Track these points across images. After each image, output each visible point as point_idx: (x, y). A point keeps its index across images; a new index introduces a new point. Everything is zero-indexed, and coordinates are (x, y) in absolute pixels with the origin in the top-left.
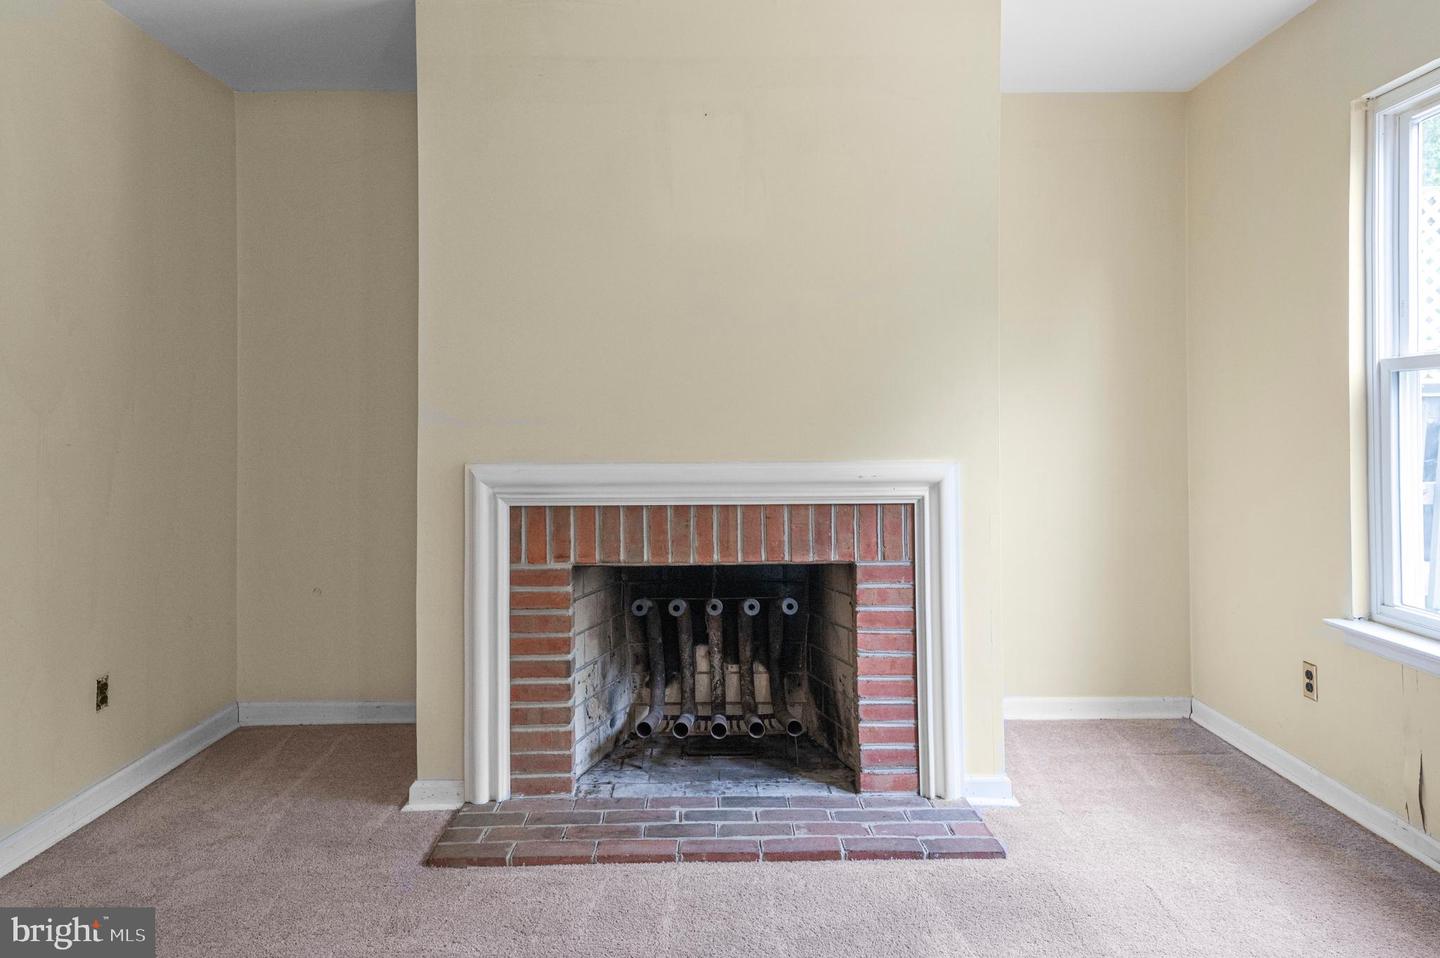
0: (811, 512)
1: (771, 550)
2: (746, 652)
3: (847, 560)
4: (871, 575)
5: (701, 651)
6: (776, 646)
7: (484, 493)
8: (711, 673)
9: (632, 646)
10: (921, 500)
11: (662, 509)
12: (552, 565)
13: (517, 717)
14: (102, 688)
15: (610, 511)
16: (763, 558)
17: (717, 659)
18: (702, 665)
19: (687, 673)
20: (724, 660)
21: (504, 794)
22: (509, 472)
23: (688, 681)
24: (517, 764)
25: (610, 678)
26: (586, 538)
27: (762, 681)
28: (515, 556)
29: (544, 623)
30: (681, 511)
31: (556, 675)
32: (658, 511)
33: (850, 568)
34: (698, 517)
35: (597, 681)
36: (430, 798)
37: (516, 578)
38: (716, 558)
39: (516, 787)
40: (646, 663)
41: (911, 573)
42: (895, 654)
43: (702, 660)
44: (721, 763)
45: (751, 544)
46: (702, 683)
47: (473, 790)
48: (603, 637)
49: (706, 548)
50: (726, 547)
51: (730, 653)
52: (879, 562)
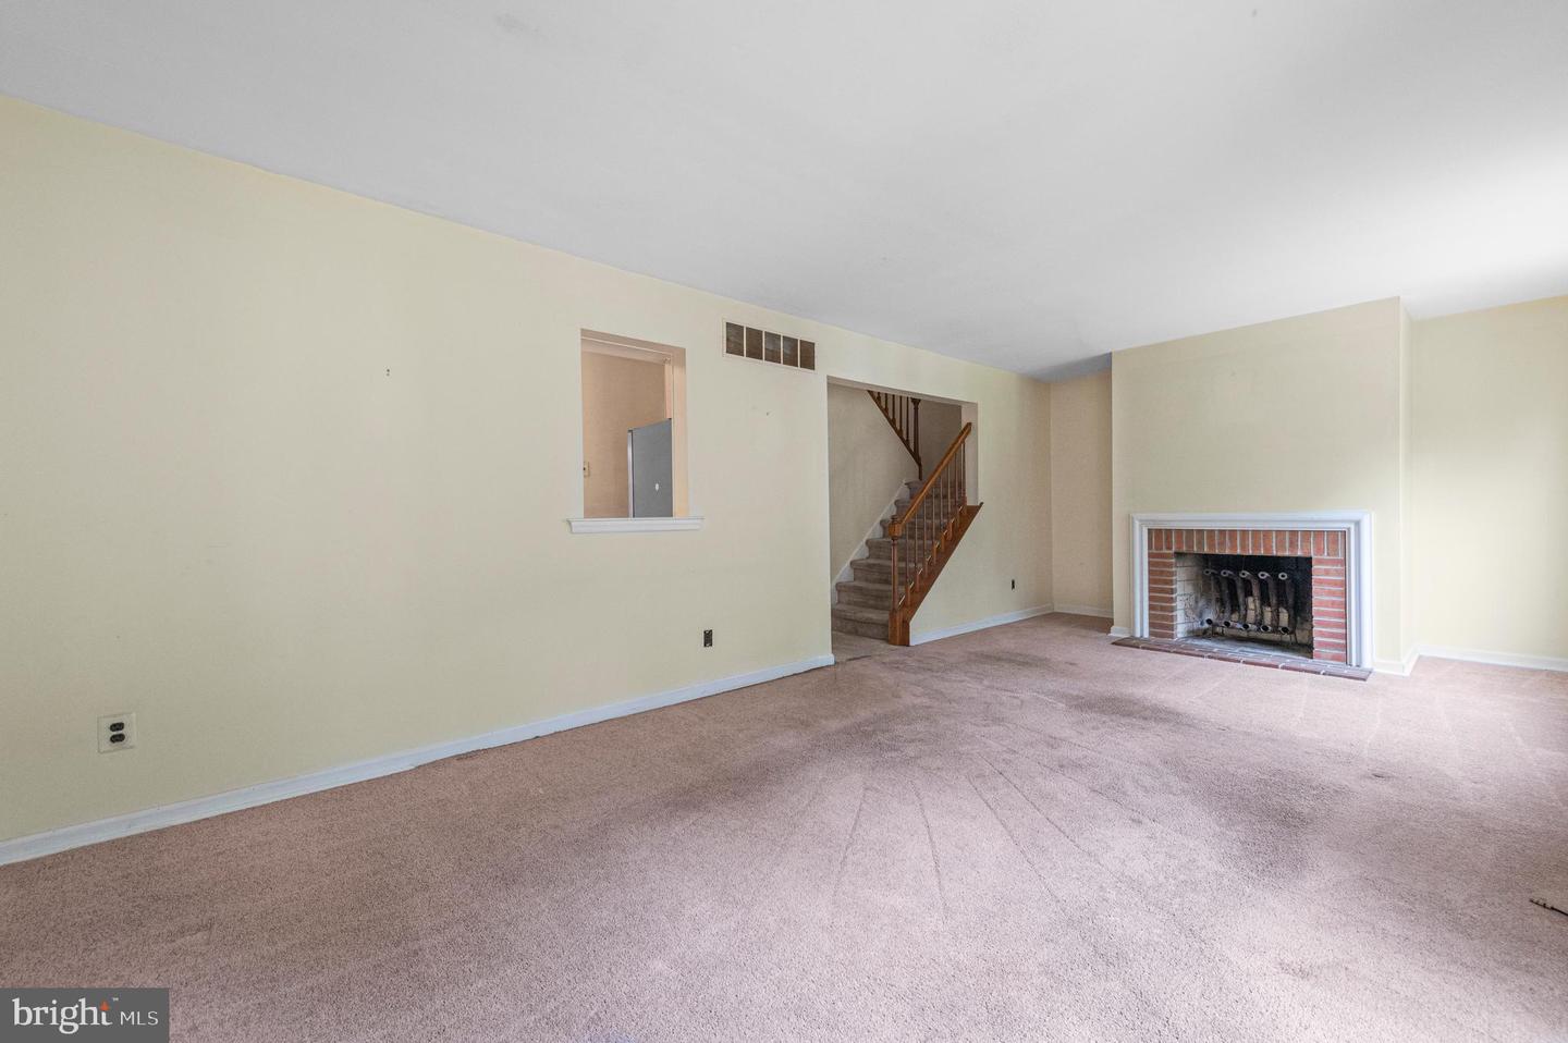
0: (1287, 534)
1: (1265, 549)
2: (1274, 601)
3: (1307, 555)
4: (1320, 562)
5: (1250, 599)
6: (1291, 601)
7: (1137, 524)
8: (1256, 610)
9: (1214, 594)
10: (1349, 529)
11: (1213, 531)
12: (1165, 551)
13: (1151, 608)
14: (1013, 582)
15: (1190, 532)
16: (1262, 552)
17: (1258, 602)
18: (1251, 606)
19: (1242, 608)
20: (1262, 604)
21: (1146, 635)
22: (1144, 516)
23: (1243, 612)
24: (1152, 625)
25: (1200, 604)
26: (1179, 542)
27: (1284, 617)
28: (1150, 547)
29: (1162, 573)
30: (1222, 532)
31: (1167, 593)
32: (1211, 532)
33: (1309, 560)
34: (1230, 535)
35: (1192, 603)
36: (1117, 632)
37: (1150, 555)
38: (1239, 552)
39: (1151, 634)
40: (1221, 601)
41: (1344, 562)
42: (1334, 599)
43: (1252, 604)
44: (1255, 645)
45: (1255, 546)
46: (1251, 615)
47: (1134, 630)
48: (1196, 586)
49: (1234, 547)
50: (1244, 547)
51: (1265, 600)
52: (1325, 556)
